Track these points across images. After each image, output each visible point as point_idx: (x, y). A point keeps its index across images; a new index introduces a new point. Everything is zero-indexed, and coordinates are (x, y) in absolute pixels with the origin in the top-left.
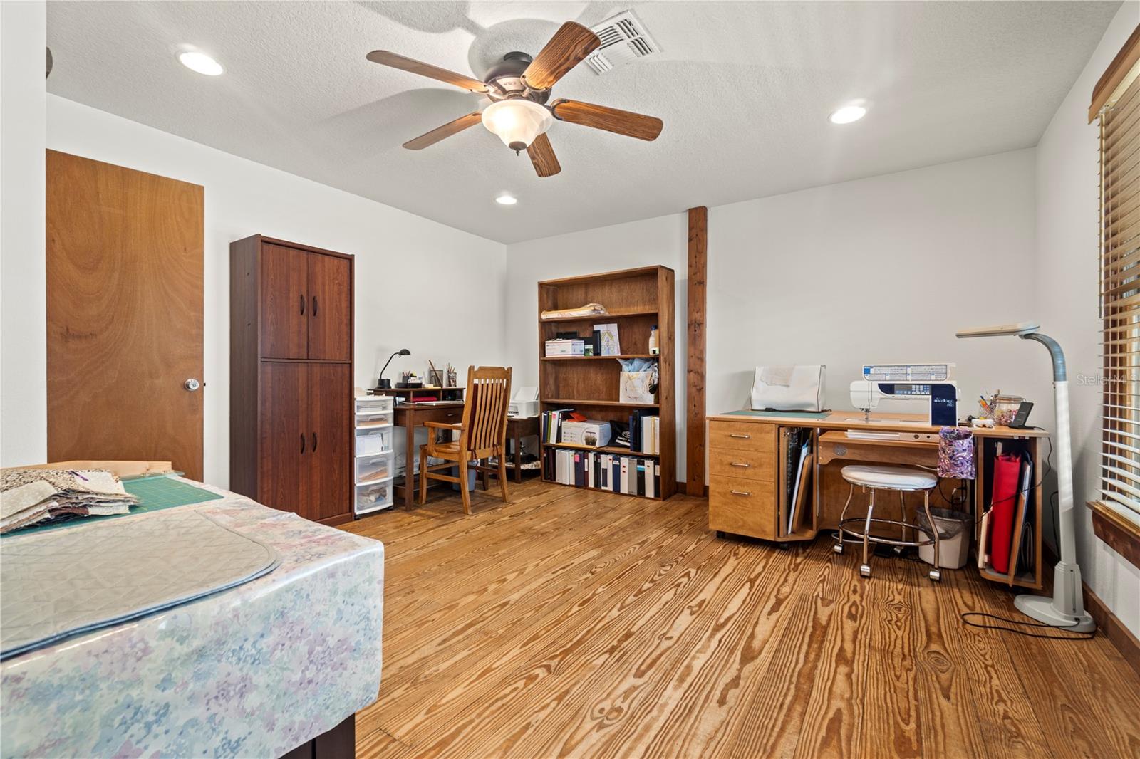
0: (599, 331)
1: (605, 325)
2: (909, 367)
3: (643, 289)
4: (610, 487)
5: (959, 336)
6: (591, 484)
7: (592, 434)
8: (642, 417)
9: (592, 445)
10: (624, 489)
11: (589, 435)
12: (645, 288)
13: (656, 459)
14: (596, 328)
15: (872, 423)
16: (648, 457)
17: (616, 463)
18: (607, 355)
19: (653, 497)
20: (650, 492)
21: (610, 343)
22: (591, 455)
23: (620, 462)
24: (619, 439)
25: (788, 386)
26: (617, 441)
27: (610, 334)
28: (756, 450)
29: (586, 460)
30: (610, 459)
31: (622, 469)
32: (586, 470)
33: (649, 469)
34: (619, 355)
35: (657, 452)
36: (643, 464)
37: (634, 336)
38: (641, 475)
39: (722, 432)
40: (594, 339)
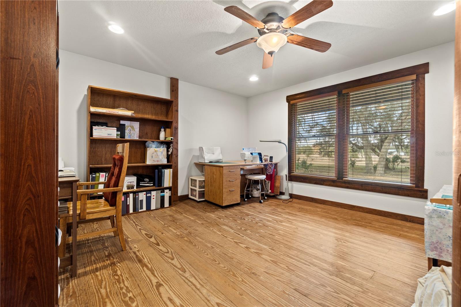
0: (124, 125)
1: (129, 122)
2: (250, 148)
3: (152, 107)
4: (144, 208)
5: (260, 141)
6: (131, 211)
7: (132, 183)
8: (163, 170)
9: (132, 189)
10: (153, 207)
11: (130, 183)
12: (153, 107)
13: (169, 188)
14: (122, 122)
15: (247, 163)
16: (167, 188)
17: (148, 195)
18: (129, 139)
19: (168, 206)
20: (167, 204)
21: (132, 132)
22: (131, 195)
23: (151, 194)
24: (141, 183)
25: (214, 154)
26: (141, 184)
27: (132, 127)
28: (236, 175)
29: (128, 198)
30: (144, 194)
31: (152, 197)
32: (128, 204)
33: (167, 194)
34: (138, 139)
35: (171, 185)
36: (164, 192)
37: (146, 130)
38: (163, 198)
39: (227, 170)
40: (121, 129)
